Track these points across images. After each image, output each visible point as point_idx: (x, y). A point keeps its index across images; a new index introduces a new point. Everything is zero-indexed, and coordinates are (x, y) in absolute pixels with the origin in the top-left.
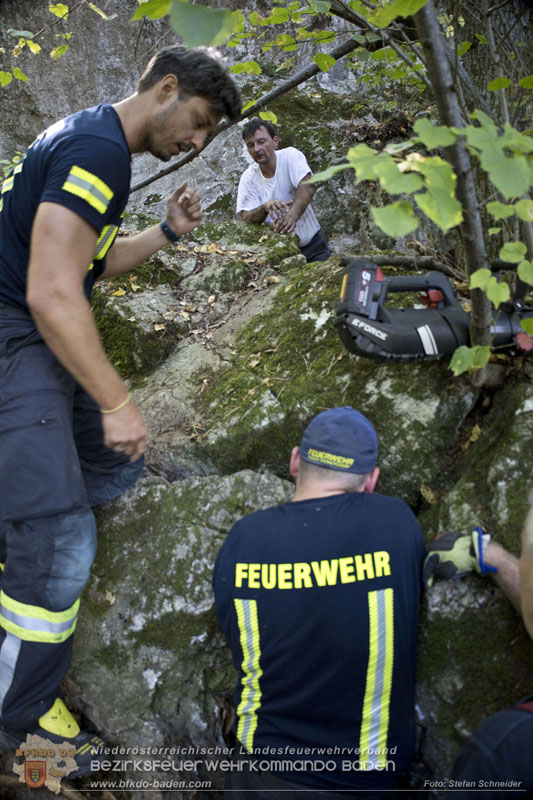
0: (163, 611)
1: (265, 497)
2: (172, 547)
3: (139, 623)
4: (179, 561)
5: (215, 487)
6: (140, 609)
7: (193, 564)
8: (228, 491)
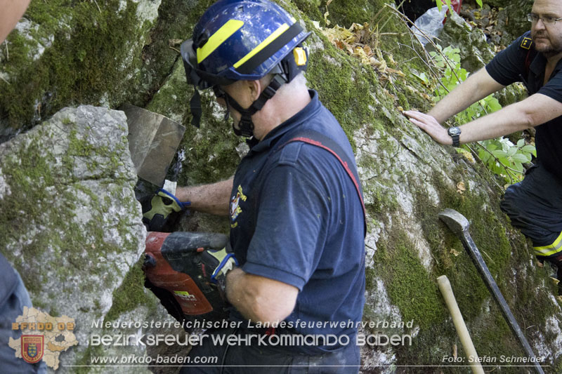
0: (124, 274)
1: (103, 129)
2: (70, 216)
3: (107, 300)
4: (88, 224)
5: (47, 139)
6: (98, 288)
7: (105, 220)
8: (64, 136)
